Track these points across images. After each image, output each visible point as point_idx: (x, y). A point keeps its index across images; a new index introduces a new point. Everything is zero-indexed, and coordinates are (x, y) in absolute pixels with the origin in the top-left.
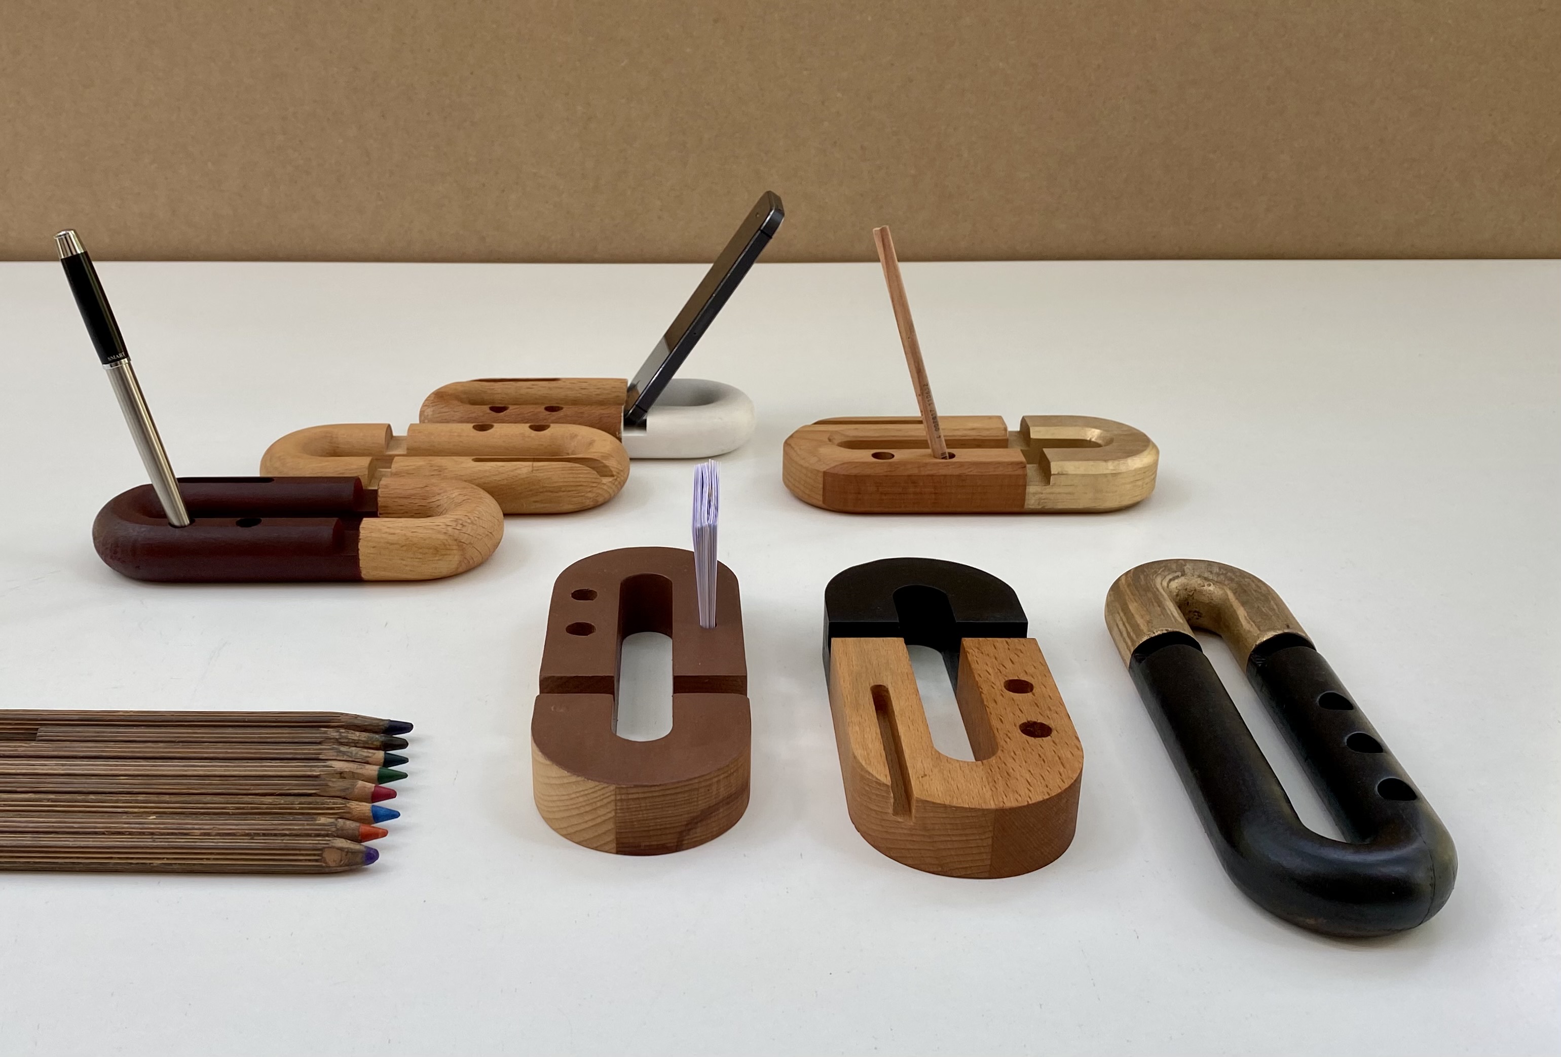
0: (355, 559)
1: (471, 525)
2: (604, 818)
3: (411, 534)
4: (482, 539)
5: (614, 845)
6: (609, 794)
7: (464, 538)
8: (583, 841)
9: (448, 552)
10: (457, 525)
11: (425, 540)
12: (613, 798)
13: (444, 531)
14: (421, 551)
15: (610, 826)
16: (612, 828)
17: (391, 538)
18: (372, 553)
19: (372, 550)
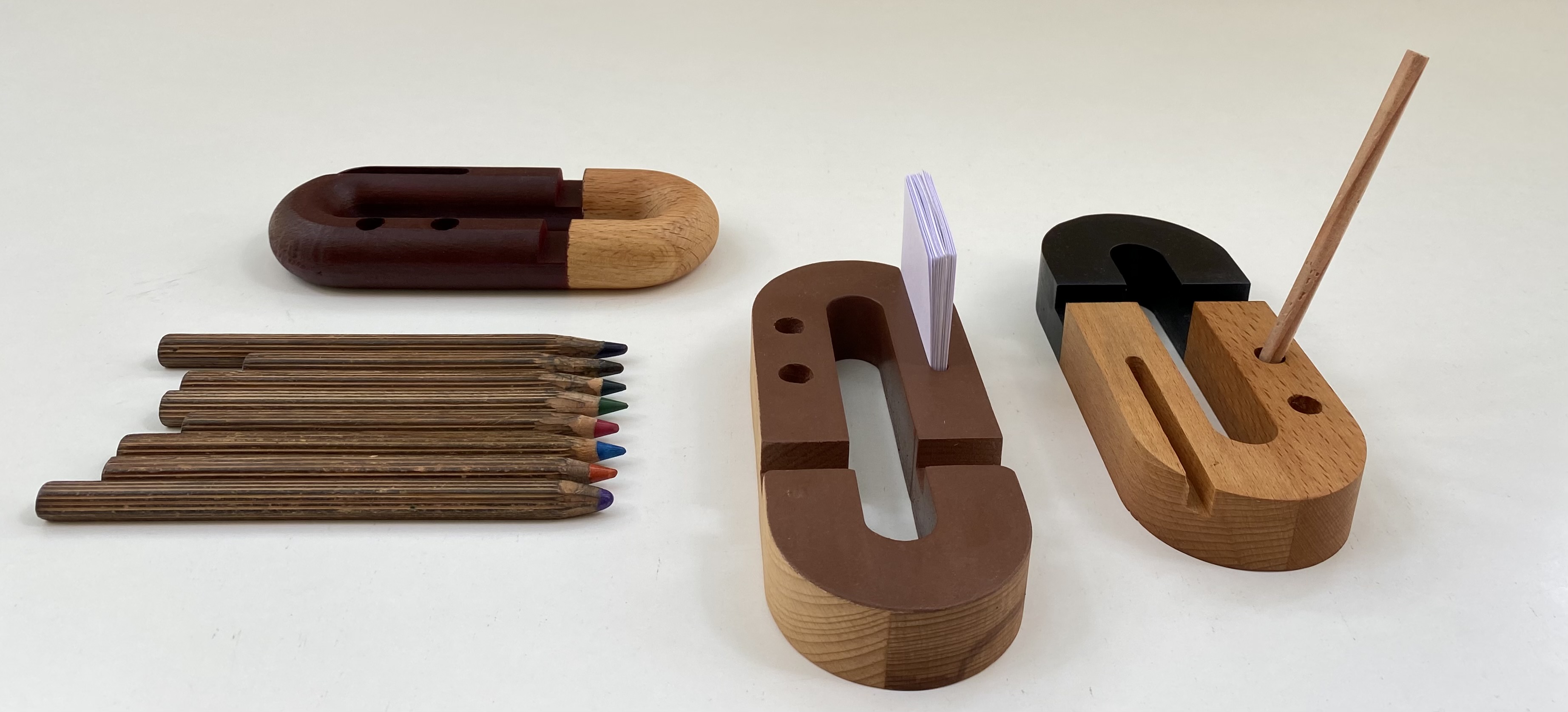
0: (563, 266)
1: (689, 229)
2: (871, 649)
3: (627, 240)
4: (700, 243)
5: (882, 679)
6: (882, 621)
7: (682, 243)
8: (843, 672)
9: (666, 259)
10: (674, 229)
11: (640, 246)
12: (886, 626)
13: (661, 235)
14: (635, 258)
15: (881, 657)
16: (882, 661)
17: (606, 244)
18: (582, 261)
19: (583, 258)
